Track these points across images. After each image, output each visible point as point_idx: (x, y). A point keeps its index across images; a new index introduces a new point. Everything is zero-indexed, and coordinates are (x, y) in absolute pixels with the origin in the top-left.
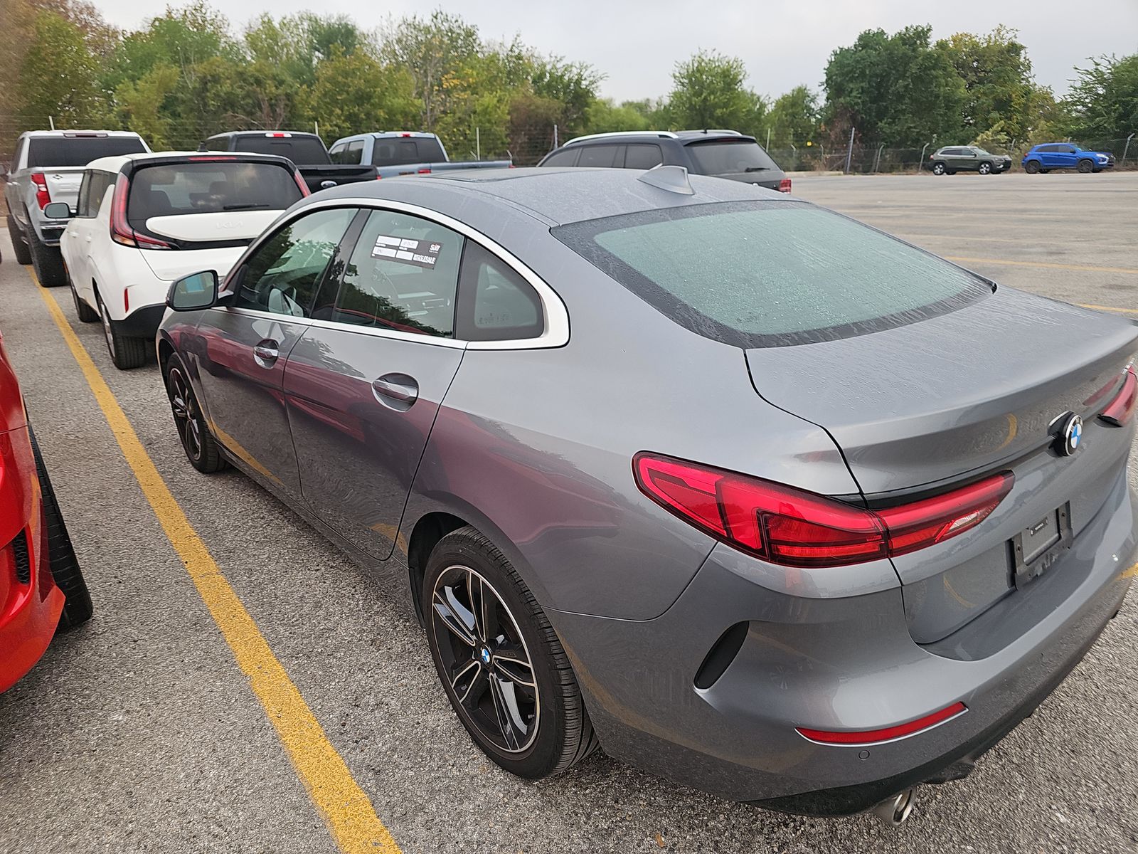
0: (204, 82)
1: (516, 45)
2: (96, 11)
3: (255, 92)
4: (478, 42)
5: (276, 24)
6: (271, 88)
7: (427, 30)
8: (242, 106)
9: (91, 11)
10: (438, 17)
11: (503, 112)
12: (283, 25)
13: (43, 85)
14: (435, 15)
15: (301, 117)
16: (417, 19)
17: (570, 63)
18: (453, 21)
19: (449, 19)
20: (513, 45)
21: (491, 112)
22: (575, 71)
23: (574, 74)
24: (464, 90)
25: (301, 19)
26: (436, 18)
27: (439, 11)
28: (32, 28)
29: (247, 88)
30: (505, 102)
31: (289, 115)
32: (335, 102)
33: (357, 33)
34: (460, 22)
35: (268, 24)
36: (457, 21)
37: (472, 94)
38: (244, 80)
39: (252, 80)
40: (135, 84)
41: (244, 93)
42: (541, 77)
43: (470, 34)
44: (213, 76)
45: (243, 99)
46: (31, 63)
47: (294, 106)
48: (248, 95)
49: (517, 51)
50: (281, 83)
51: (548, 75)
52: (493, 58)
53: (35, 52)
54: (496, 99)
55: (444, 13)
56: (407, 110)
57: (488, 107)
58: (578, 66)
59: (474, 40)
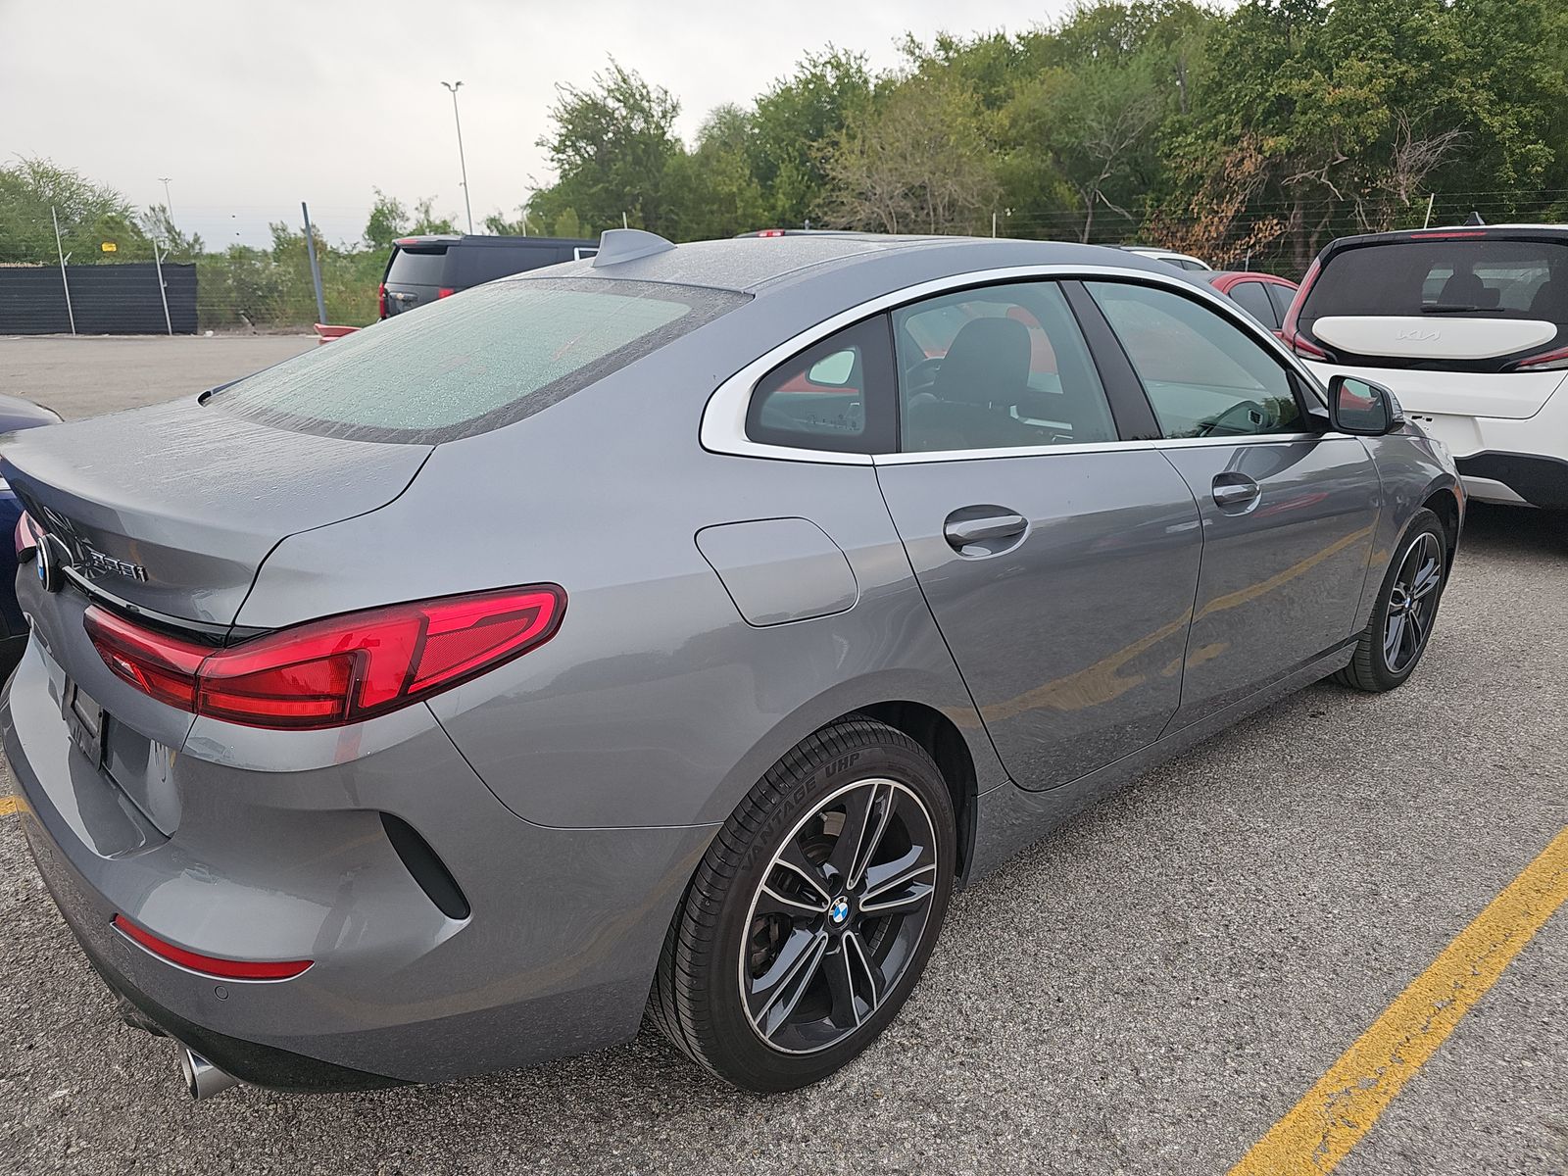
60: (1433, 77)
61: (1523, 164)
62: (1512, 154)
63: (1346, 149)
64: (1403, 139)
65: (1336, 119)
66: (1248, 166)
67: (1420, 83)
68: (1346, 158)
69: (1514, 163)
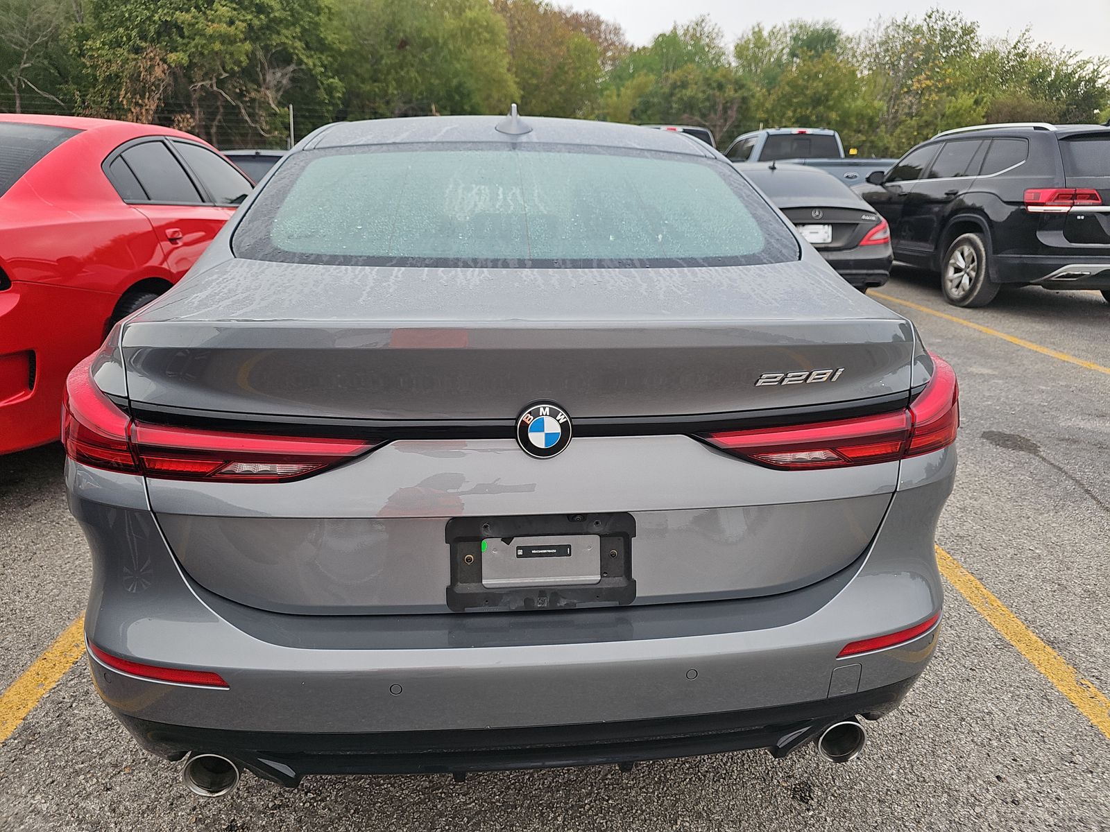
0: (674, 86)
1: (1022, 41)
2: (621, 32)
3: (714, 95)
4: (976, 40)
5: (765, 34)
6: (730, 92)
7: (918, 30)
8: (700, 110)
9: (617, 31)
10: (933, 16)
11: (978, 115)
12: (772, 33)
13: (560, 93)
14: (929, 14)
15: (753, 119)
16: (907, 20)
17: (1086, 59)
18: (950, 18)
19: (945, 17)
20: (1019, 42)
21: (962, 114)
22: (1090, 67)
23: (1087, 72)
24: (940, 91)
25: (792, 27)
26: (930, 17)
27: (935, 10)
28: (564, 48)
29: (711, 92)
30: (982, 104)
31: (740, 116)
32: (790, 104)
33: (843, 37)
34: (958, 20)
35: (758, 34)
36: (954, 19)
37: (948, 96)
38: (709, 85)
39: (715, 85)
40: (618, 90)
41: (705, 96)
42: (1042, 76)
43: (968, 31)
44: (682, 82)
45: (703, 102)
46: (556, 76)
47: (748, 109)
48: (708, 99)
49: (1022, 48)
50: (742, 87)
51: (1053, 73)
52: (991, 58)
53: (560, 67)
54: (972, 100)
55: (941, 12)
56: (864, 112)
57: (961, 109)
58: (1095, 61)
59: (972, 39)
60: (268, 27)
61: (330, 90)
62: (322, 83)
63: (228, 68)
64: (263, 68)
65: (217, 46)
66: (158, 72)
67: (261, 28)
68: (227, 75)
69: (325, 89)
